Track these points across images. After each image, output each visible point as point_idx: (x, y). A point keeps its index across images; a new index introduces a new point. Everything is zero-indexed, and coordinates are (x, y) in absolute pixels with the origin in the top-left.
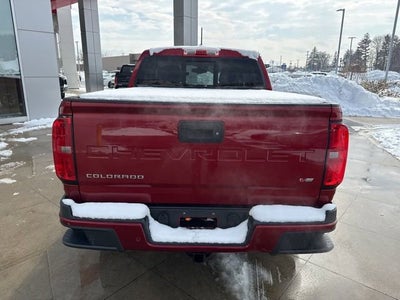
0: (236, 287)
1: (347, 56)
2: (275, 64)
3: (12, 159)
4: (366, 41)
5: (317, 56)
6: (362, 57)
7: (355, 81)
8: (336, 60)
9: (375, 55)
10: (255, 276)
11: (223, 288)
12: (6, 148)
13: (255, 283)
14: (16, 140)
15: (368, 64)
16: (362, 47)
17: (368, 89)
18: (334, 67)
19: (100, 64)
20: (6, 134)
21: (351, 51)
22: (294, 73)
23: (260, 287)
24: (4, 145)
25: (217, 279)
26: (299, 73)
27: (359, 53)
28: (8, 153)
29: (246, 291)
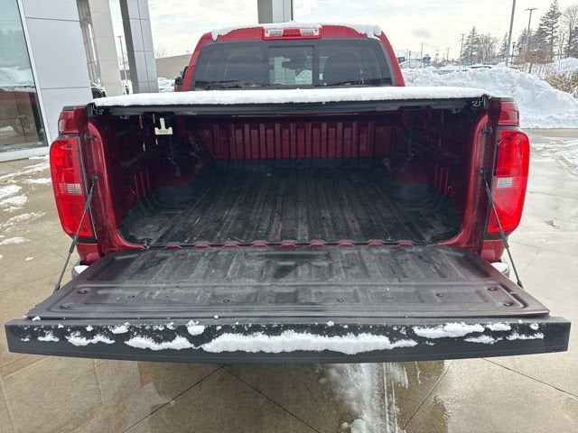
0: (351, 393)
1: (523, 39)
2: (413, 57)
3: (26, 208)
4: (553, 15)
5: (478, 42)
6: (547, 39)
7: (535, 75)
8: (506, 46)
9: (567, 36)
10: (380, 374)
11: (332, 394)
12: (19, 194)
13: (381, 385)
14: (32, 181)
15: (555, 50)
16: (547, 24)
17: (555, 86)
18: (503, 56)
19: (153, 68)
20: (19, 173)
21: (529, 31)
22: (442, 68)
23: (390, 392)
24: (15, 189)
25: (323, 380)
26: (449, 67)
27: (541, 33)
28: (21, 200)
29: (366, 398)
